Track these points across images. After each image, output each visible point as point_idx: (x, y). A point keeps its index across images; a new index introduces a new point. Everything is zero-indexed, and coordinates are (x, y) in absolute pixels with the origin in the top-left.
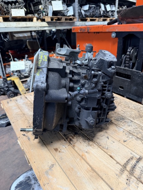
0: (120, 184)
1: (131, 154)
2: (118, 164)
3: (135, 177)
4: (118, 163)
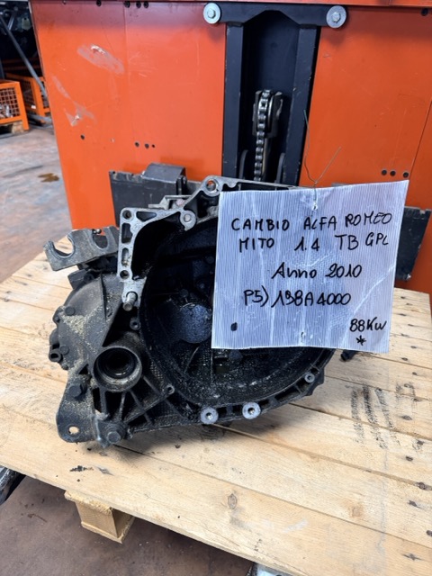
0: (373, 453)
1: (347, 387)
2: (344, 420)
3: (382, 427)
4: (341, 417)
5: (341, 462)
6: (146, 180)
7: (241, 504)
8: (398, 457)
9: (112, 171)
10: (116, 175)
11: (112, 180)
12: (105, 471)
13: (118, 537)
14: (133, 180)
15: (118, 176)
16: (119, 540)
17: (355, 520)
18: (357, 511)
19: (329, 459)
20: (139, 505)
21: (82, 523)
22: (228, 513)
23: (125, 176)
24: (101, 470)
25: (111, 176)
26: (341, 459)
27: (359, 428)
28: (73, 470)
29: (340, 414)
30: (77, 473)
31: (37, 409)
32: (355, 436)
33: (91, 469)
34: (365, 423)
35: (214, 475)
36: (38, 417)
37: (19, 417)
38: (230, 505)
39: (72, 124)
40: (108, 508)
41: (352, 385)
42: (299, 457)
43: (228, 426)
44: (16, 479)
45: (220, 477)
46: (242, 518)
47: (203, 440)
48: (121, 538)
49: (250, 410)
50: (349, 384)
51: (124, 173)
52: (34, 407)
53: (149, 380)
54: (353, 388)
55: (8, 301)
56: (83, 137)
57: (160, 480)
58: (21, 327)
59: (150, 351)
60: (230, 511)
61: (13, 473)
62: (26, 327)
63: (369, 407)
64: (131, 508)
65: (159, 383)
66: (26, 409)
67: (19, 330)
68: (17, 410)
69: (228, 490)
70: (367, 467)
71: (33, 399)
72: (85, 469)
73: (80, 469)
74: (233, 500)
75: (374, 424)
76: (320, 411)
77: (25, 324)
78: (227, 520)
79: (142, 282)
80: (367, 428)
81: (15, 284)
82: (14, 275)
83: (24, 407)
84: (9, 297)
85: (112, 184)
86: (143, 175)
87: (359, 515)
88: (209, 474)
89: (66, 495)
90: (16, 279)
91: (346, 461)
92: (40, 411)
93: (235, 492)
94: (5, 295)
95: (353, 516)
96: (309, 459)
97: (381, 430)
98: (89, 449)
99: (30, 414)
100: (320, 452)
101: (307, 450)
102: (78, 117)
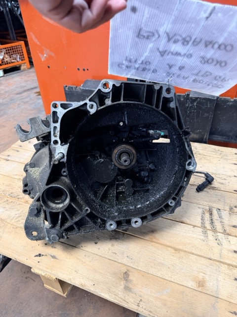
5: (193, 254)
6: (83, 90)
7: (131, 278)
8: (229, 251)
9: (65, 85)
10: (67, 87)
11: (65, 91)
12: (54, 257)
13: (64, 294)
14: (77, 90)
15: (69, 89)
16: (65, 295)
17: (200, 289)
18: (201, 284)
19: (185, 251)
20: (71, 277)
21: (45, 285)
22: (123, 283)
23: (72, 88)
24: (51, 256)
25: (65, 88)
26: (193, 252)
27: (205, 233)
28: (36, 256)
29: (194, 224)
30: (38, 257)
31: (19, 221)
32: (202, 237)
33: (46, 255)
34: (209, 230)
35: (116, 260)
36: (19, 226)
37: (9, 225)
38: (124, 278)
39: (43, 60)
40: (54, 278)
41: (202, 207)
42: (168, 250)
43: (126, 231)
44: (7, 260)
45: (120, 261)
46: (131, 286)
47: (111, 239)
48: (66, 294)
49: (136, 222)
50: (200, 206)
51: (72, 86)
52: (17, 220)
53: (75, 205)
54: (203, 208)
55: (8, 160)
56: (49, 67)
57: (84, 262)
58: (14, 175)
59: (74, 188)
60: (125, 282)
61: (4, 257)
62: (16, 175)
63: (212, 220)
64: (67, 279)
65: (82, 206)
66: (13, 221)
67: (13, 176)
68: (8, 221)
69: (124, 269)
70: (209, 257)
71: (17, 215)
72: (42, 255)
73: (40, 255)
74: (126, 275)
75: (214, 230)
76: (182, 222)
77: (16, 173)
78: (122, 287)
79: (66, 147)
80: (210, 233)
81: (13, 151)
82: (13, 146)
83: (12, 220)
84: (9, 158)
85: (65, 93)
86: (81, 87)
87: (203, 286)
88: (113, 259)
89: (32, 270)
90: (13, 148)
91: (196, 253)
92: (21, 222)
93: (128, 270)
94: (7, 157)
95: (199, 286)
96: (173, 251)
97: (219, 234)
98: (46, 244)
99: (14, 224)
100: (180, 247)
101: (173, 246)
102: (45, 55)
